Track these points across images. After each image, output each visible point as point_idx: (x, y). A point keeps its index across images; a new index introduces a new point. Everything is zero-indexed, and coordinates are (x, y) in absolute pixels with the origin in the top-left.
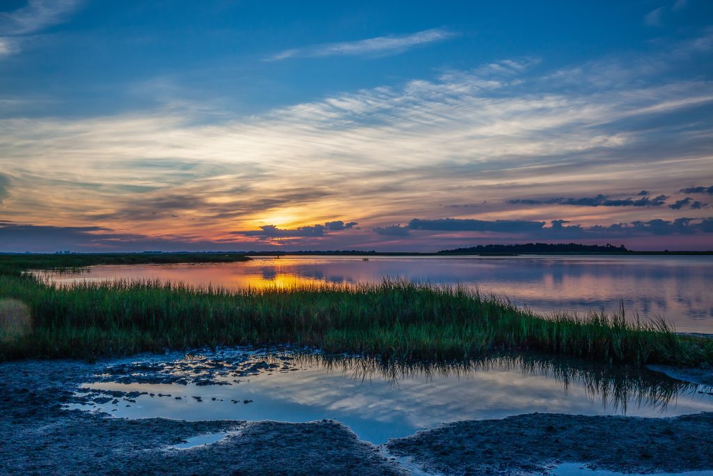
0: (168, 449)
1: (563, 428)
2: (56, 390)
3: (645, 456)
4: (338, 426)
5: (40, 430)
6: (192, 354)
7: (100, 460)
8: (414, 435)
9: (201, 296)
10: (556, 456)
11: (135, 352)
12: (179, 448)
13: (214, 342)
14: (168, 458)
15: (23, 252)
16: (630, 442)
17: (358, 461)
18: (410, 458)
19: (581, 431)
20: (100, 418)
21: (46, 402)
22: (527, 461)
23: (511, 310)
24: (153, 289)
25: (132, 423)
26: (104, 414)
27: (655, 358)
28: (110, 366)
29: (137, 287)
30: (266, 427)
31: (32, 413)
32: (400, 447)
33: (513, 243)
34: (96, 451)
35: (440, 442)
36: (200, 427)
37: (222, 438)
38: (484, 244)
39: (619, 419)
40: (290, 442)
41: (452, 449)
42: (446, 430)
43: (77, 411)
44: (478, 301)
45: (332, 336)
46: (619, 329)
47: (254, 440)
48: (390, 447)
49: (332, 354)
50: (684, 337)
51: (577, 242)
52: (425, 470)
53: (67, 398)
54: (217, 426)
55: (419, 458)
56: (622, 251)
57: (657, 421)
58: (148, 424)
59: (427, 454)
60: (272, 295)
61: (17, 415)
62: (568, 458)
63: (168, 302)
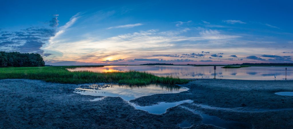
0: (91, 100)
1: (161, 96)
2: (72, 89)
3: (174, 99)
4: (120, 98)
5: (70, 95)
6: (94, 84)
7: (80, 101)
8: (134, 99)
9: (95, 73)
10: (160, 101)
11: (84, 83)
12: (93, 100)
13: (98, 82)
14: (91, 102)
15: (65, 65)
16: (172, 97)
17: (124, 104)
18: (134, 103)
19: (164, 96)
20: (79, 94)
21: (71, 91)
22: (155, 102)
23: (154, 75)
24: (87, 72)
25: (85, 95)
26: (80, 94)
27: (177, 83)
28: (80, 85)
29: (84, 72)
30: (109, 97)
31: (69, 93)
32: (131, 101)
33: (154, 63)
34: (79, 100)
35: (139, 100)
36: (96, 97)
37: (100, 99)
38: (148, 63)
39: (171, 94)
40: (113, 100)
41: (141, 101)
42: (140, 98)
43: (75, 93)
44: (148, 74)
45: (120, 81)
46: (171, 78)
47: (106, 100)
48: (130, 101)
49: (120, 84)
50: (181, 79)
51: (165, 63)
52: (136, 105)
53: (74, 90)
54: (99, 97)
55: (135, 103)
56: (172, 65)
57: (177, 93)
58: (88, 96)
59: (137, 102)
60: (108, 73)
61: (66, 93)
62: (162, 101)
63: (90, 74)
